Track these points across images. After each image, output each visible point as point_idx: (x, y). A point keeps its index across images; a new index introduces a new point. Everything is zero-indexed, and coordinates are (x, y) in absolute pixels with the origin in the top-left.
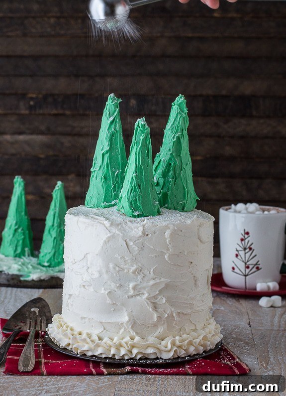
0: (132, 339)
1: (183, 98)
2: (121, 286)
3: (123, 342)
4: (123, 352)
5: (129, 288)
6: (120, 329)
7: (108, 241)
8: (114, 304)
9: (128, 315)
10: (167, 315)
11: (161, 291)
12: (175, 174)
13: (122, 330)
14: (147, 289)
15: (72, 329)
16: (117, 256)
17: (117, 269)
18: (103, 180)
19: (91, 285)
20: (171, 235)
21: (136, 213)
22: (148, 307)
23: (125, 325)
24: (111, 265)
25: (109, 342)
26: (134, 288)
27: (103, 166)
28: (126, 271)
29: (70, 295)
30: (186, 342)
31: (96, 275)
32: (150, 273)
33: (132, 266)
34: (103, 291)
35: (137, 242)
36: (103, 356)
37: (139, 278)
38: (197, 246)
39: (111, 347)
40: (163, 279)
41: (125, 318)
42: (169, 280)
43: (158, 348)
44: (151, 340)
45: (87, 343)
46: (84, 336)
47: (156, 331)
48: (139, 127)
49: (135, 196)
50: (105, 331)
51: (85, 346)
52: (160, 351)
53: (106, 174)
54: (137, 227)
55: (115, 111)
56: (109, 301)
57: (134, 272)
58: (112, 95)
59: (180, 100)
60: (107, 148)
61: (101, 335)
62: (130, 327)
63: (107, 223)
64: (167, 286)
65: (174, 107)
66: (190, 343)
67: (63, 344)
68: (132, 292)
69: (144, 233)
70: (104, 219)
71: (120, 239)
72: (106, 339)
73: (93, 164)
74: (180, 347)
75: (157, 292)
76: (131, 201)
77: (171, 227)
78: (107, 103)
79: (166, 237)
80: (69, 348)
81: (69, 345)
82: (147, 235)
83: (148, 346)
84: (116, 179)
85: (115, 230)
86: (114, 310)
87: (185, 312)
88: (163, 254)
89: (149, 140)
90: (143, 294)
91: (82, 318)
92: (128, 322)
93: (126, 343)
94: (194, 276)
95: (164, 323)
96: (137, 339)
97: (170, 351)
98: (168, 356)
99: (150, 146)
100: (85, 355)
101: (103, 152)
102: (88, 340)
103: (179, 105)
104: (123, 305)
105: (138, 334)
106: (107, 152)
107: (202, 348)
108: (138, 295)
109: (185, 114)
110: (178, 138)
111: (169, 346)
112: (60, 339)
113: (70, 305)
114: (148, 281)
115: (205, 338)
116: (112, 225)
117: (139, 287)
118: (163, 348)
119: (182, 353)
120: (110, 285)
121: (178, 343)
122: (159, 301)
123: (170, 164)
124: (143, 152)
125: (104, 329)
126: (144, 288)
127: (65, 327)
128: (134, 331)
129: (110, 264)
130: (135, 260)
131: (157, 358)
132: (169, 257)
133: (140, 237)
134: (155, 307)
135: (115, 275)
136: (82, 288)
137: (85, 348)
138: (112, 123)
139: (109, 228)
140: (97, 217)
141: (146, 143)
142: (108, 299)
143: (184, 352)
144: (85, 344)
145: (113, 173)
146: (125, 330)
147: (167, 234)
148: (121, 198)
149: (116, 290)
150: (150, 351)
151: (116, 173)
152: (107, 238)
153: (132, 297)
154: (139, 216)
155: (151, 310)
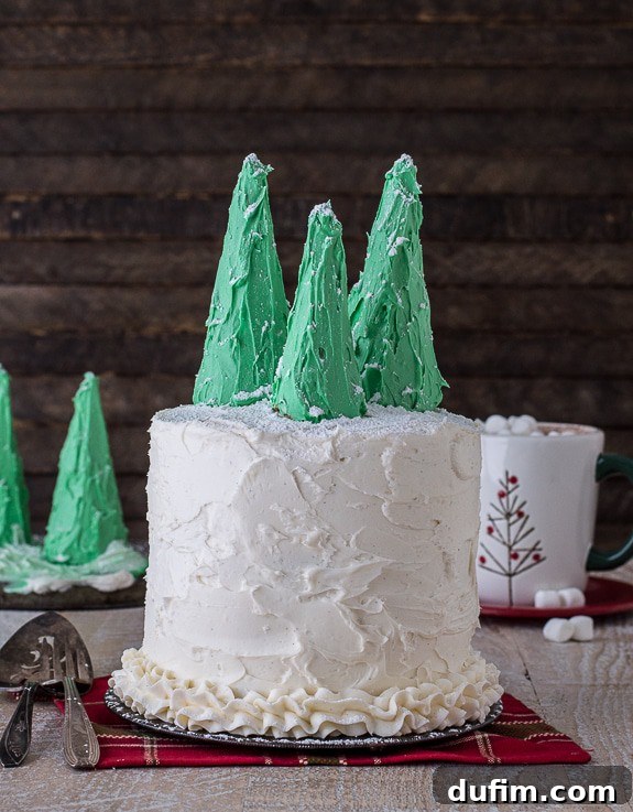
0: (311, 693)
1: (410, 163)
2: (284, 574)
3: (291, 700)
4: (291, 722)
5: (302, 578)
6: (282, 672)
7: (256, 475)
8: (268, 616)
9: (300, 640)
10: (386, 639)
11: (373, 586)
12: (395, 329)
13: (288, 673)
14: (342, 581)
15: (171, 677)
16: (274, 507)
17: (276, 536)
18: (235, 345)
19: (216, 574)
20: (397, 459)
21: (315, 412)
22: (346, 622)
23: (293, 661)
24: (262, 529)
25: (260, 701)
26: (314, 579)
27: (235, 314)
28: (295, 540)
29: (168, 600)
30: (431, 697)
31: (228, 551)
32: (348, 545)
33: (309, 529)
34: (243, 588)
35: (318, 475)
36: (247, 733)
37: (325, 556)
38: (450, 486)
39: (262, 711)
40: (377, 559)
41: (295, 647)
42: (390, 561)
43: (368, 714)
44: (352, 695)
45: (208, 705)
46: (201, 688)
47: (362, 677)
48: (319, 222)
49: (312, 376)
50: (247, 677)
51: (203, 712)
52: (374, 719)
53: (241, 331)
54: (320, 441)
55: (260, 192)
56: (257, 609)
57: (314, 543)
58: (252, 156)
59: (404, 164)
60: (242, 274)
61: (239, 687)
62: (306, 666)
63: (252, 436)
64: (387, 574)
65: (390, 182)
66: (439, 702)
67: (152, 710)
68: (309, 588)
69: (334, 454)
70: (241, 425)
71: (282, 470)
72: (250, 696)
73: (211, 311)
74: (416, 710)
75: (365, 588)
76: (304, 387)
77: (395, 441)
78: (240, 175)
79: (384, 463)
80: (167, 719)
81: (165, 710)
82: (342, 460)
83: (347, 709)
84: (263, 342)
85: (271, 452)
86: (269, 630)
87: (425, 633)
88: (377, 501)
89: (341, 251)
90: (333, 591)
91: (195, 650)
92: (301, 655)
93: (299, 702)
94: (444, 553)
95: (381, 656)
96: (321, 692)
97: (394, 719)
98: (390, 730)
99: (344, 265)
100: (204, 731)
101: (233, 282)
102: (211, 697)
103: (403, 178)
104: (288, 616)
105: (322, 682)
106: (243, 282)
107: (464, 713)
108: (322, 594)
109: (415, 197)
110: (402, 249)
111: (393, 708)
112: (145, 700)
113: (165, 622)
114: (345, 562)
115: (469, 691)
116: (263, 437)
117: (326, 576)
118: (380, 713)
119: (421, 724)
120: (260, 574)
121: (411, 701)
122: (370, 607)
123: (385, 308)
124: (328, 279)
125: (247, 672)
126: (337, 579)
127: (153, 673)
128: (315, 675)
129: (260, 525)
130: (314, 516)
131: (367, 735)
132: (391, 510)
133: (327, 463)
134: (361, 620)
135: (271, 550)
136: (196, 583)
137: (205, 714)
138: (253, 217)
139: (256, 446)
140: (227, 422)
141: (335, 258)
142: (255, 604)
143: (425, 721)
144: (203, 708)
145: (257, 329)
146: (295, 672)
147: (386, 456)
148: (280, 380)
149: (273, 583)
150: (351, 719)
151: (264, 329)
152: (252, 468)
153: (309, 598)
154: (320, 418)
155: (351, 627)
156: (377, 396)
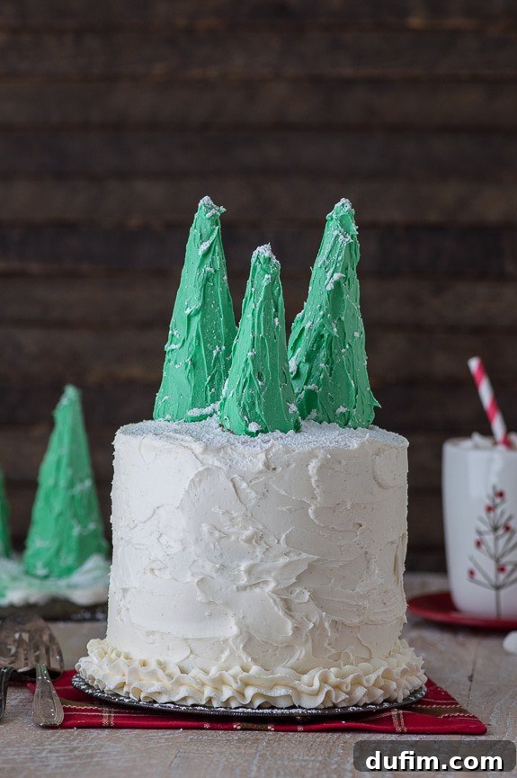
0: (245, 669)
1: (348, 206)
2: (223, 567)
3: (228, 676)
4: (227, 693)
5: (239, 571)
6: (222, 651)
7: (200, 481)
8: (210, 603)
9: (236, 624)
10: (311, 625)
11: (299, 578)
12: (331, 356)
13: (227, 653)
14: (273, 574)
15: (127, 658)
16: (216, 509)
17: (217, 534)
18: (189, 368)
19: (166, 567)
20: (321, 470)
21: (253, 427)
22: (276, 609)
23: (230, 642)
24: (205, 528)
25: (202, 676)
26: (249, 571)
27: (189, 340)
28: (233, 538)
29: (125, 591)
30: (351, 676)
31: (177, 548)
32: (279, 541)
33: (246, 529)
34: (189, 578)
35: (254, 482)
36: (190, 702)
37: (259, 552)
38: (372, 494)
39: (203, 684)
40: (304, 555)
41: (231, 629)
42: (316, 557)
43: (294, 688)
44: (281, 672)
45: (158, 680)
46: (153, 665)
47: (291, 658)
48: (260, 263)
49: (252, 396)
50: (192, 656)
51: (153, 685)
52: (299, 693)
53: (195, 355)
54: (253, 454)
55: (213, 231)
56: (200, 597)
57: (249, 540)
58: (206, 198)
59: (343, 207)
60: (196, 304)
61: (185, 665)
62: (241, 646)
63: (198, 448)
64: (312, 567)
65: (331, 224)
66: (357, 682)
67: (110, 684)
68: (245, 579)
69: (267, 465)
70: (188, 438)
71: (223, 478)
72: (195, 672)
73: (170, 337)
74: (337, 687)
75: (294, 580)
76: (244, 405)
77: (321, 454)
78: (196, 216)
79: (310, 473)
80: (122, 693)
81: (122, 685)
82: (274, 469)
83: (274, 684)
84: (214, 366)
85: (212, 460)
86: (210, 615)
87: (348, 622)
88: (304, 506)
89: (279, 288)
90: (266, 582)
91: (150, 633)
92: (237, 637)
93: (235, 677)
94: (366, 553)
95: (306, 641)
96: (254, 669)
97: (317, 693)
98: (312, 703)
99: (281, 299)
100: (155, 702)
101: (188, 311)
102: (160, 673)
103: (341, 220)
104: (227, 604)
105: (255, 660)
106: (197, 312)
107: (381, 692)
108: (256, 585)
109: (352, 237)
110: (337, 284)
111: (317, 684)
112: (105, 676)
113: (123, 610)
114: (276, 558)
115: (387, 675)
116: (206, 449)
117: (260, 568)
118: (304, 688)
119: (340, 698)
120: (203, 567)
121: (333, 679)
122: (297, 597)
123: (322, 336)
124: (267, 312)
125: (191, 652)
126: (268, 572)
127: (113, 656)
128: (249, 654)
129: (203, 525)
130: (250, 517)
131: (294, 707)
132: (316, 512)
133: (261, 472)
134: (288, 608)
135: (212, 546)
136: (149, 575)
137: (156, 687)
138: (206, 255)
139: (201, 457)
140: (178, 436)
141: (273, 294)
142: (199, 593)
143: (343, 696)
144: (155, 682)
145: (209, 353)
146: (232, 653)
147: (313, 467)
148: (225, 399)
149: (214, 575)
150: (279, 692)
151: (215, 353)
152: (196, 475)
153: (245, 588)
154: (257, 432)
155: (281, 613)
156: (314, 413)
